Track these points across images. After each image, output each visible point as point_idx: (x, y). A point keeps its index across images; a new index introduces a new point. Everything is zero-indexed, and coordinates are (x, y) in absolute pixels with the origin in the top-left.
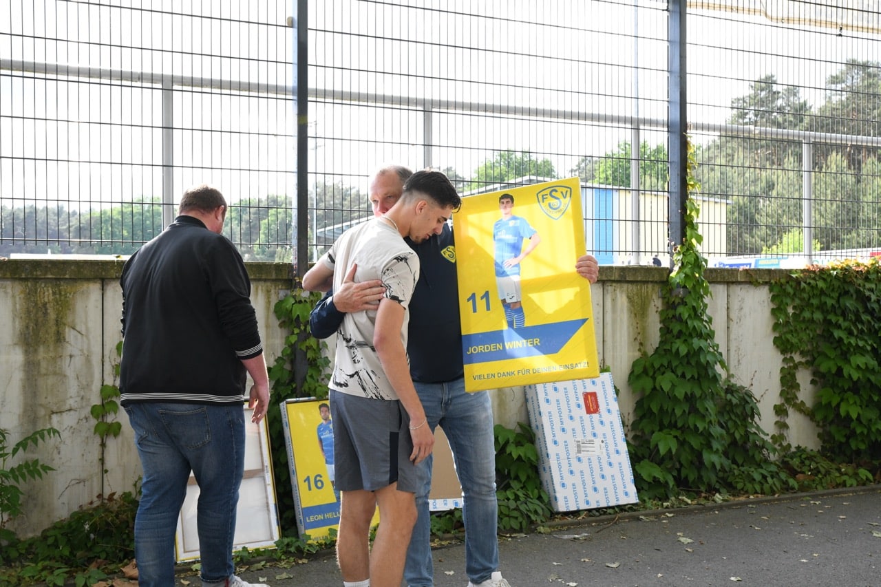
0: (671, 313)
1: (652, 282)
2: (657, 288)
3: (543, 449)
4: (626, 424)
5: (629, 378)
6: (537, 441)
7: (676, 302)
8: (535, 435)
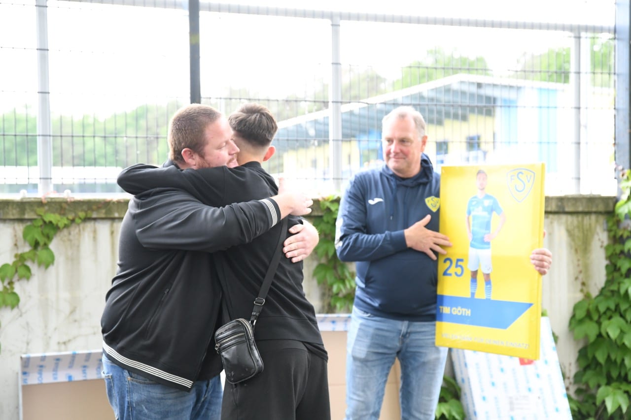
0: (618, 248)
1: (596, 213)
2: (602, 219)
3: (470, 406)
4: (567, 375)
5: (570, 323)
6: (463, 397)
7: (625, 236)
8: (460, 389)
